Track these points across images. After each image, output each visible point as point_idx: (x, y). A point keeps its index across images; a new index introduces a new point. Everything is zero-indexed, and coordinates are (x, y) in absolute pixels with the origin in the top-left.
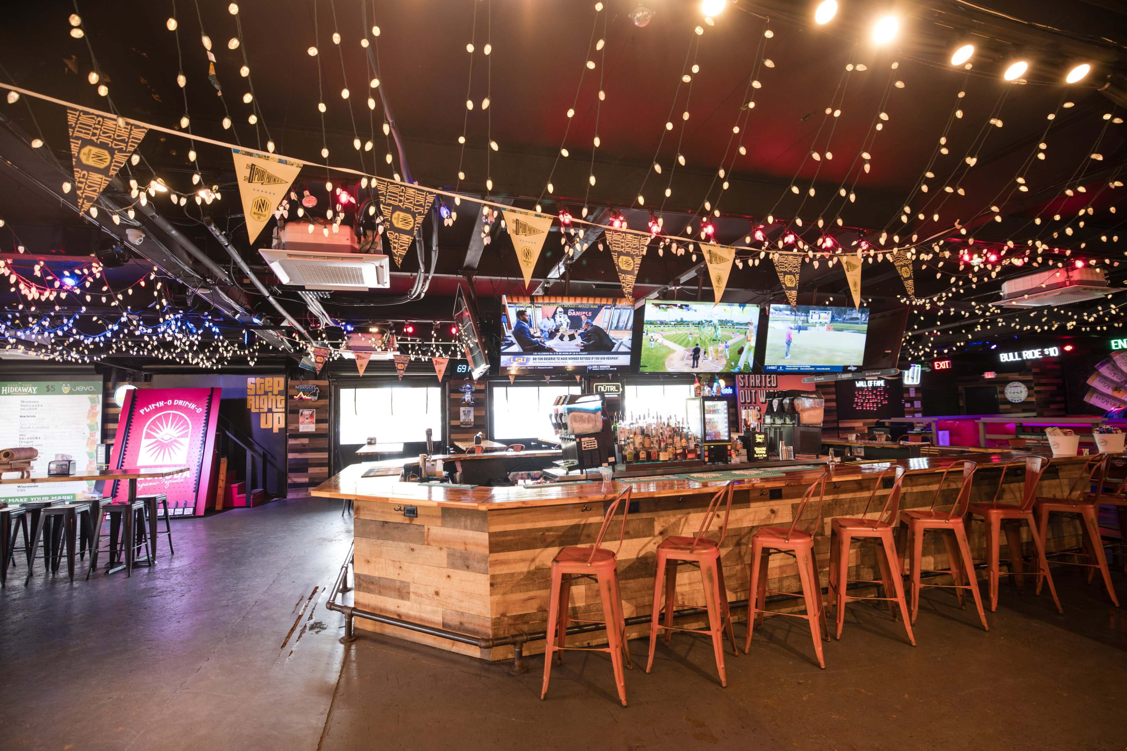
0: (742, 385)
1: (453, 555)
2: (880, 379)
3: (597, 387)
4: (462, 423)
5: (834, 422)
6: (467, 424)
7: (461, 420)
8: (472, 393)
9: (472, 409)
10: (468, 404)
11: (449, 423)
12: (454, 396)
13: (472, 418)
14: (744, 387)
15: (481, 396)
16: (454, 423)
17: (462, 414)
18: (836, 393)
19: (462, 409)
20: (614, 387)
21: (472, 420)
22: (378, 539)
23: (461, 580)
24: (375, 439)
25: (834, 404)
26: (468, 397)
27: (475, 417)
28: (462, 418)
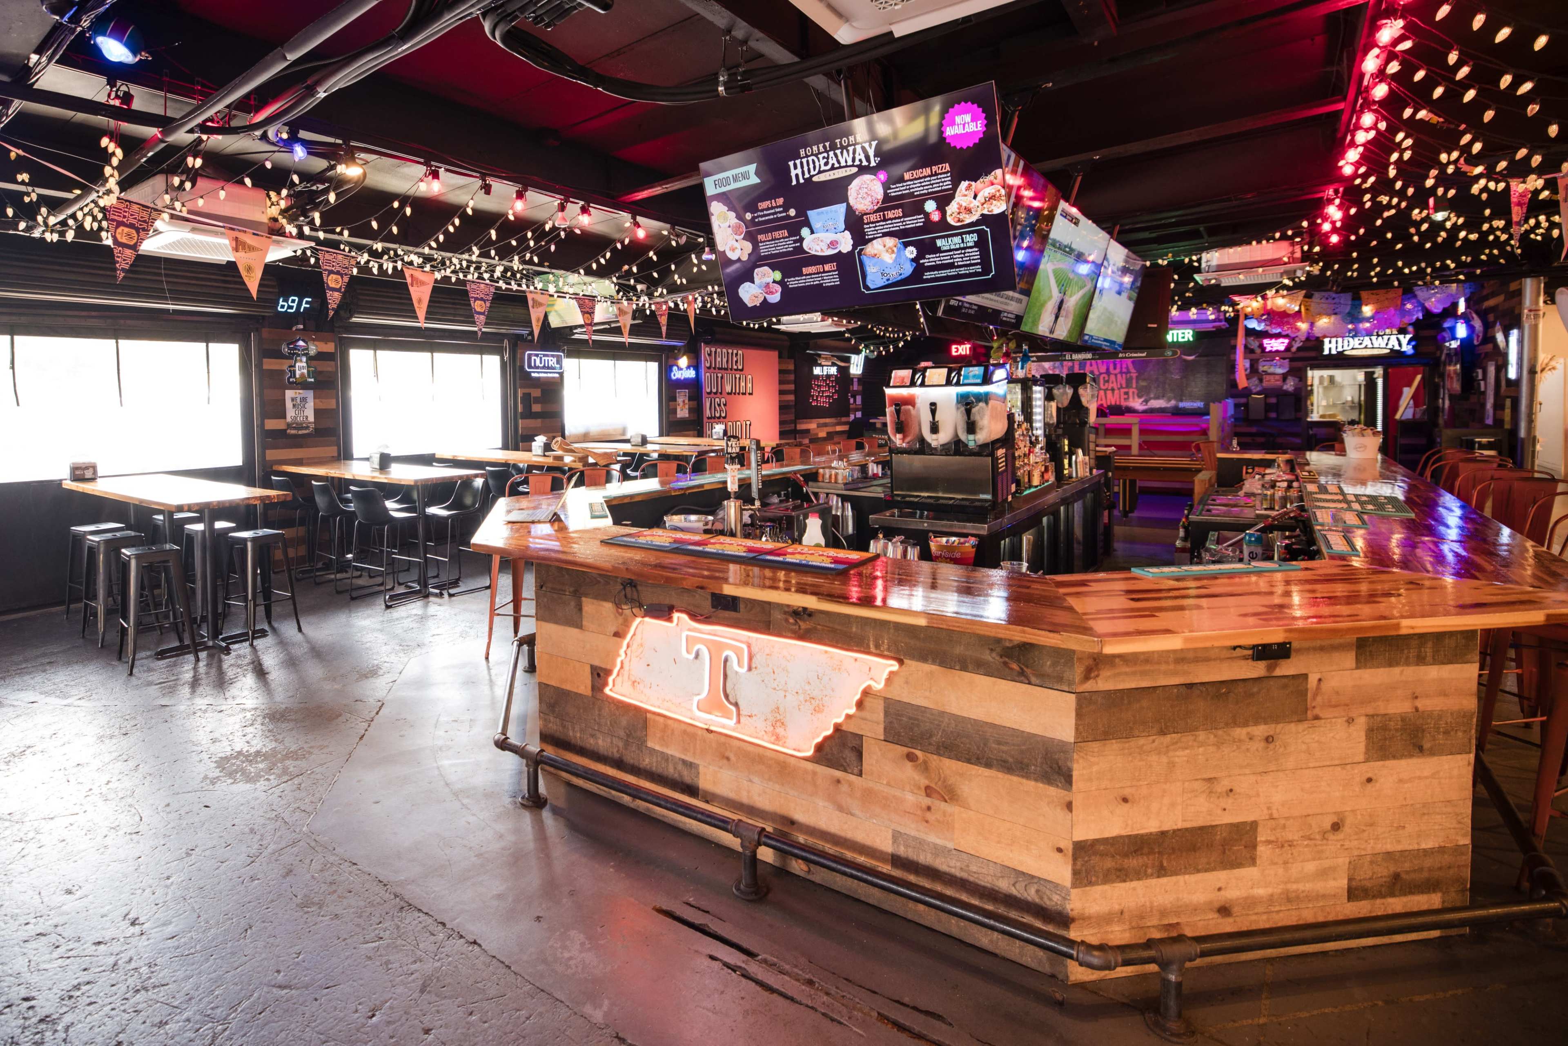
0: (708, 365)
1: (1385, 728)
2: (833, 364)
3: (530, 356)
4: (289, 426)
5: (791, 422)
6: (300, 426)
7: (289, 419)
8: (310, 359)
9: (310, 394)
10: (302, 385)
11: (262, 425)
12: (270, 364)
13: (310, 414)
14: (709, 368)
15: (327, 367)
16: (272, 424)
17: (289, 404)
18: (795, 382)
19: (289, 394)
20: (555, 360)
21: (311, 419)
22: (1162, 733)
23: (1401, 781)
24: (94, 467)
25: (792, 397)
26: (301, 367)
27: (317, 412)
28: (291, 413)
